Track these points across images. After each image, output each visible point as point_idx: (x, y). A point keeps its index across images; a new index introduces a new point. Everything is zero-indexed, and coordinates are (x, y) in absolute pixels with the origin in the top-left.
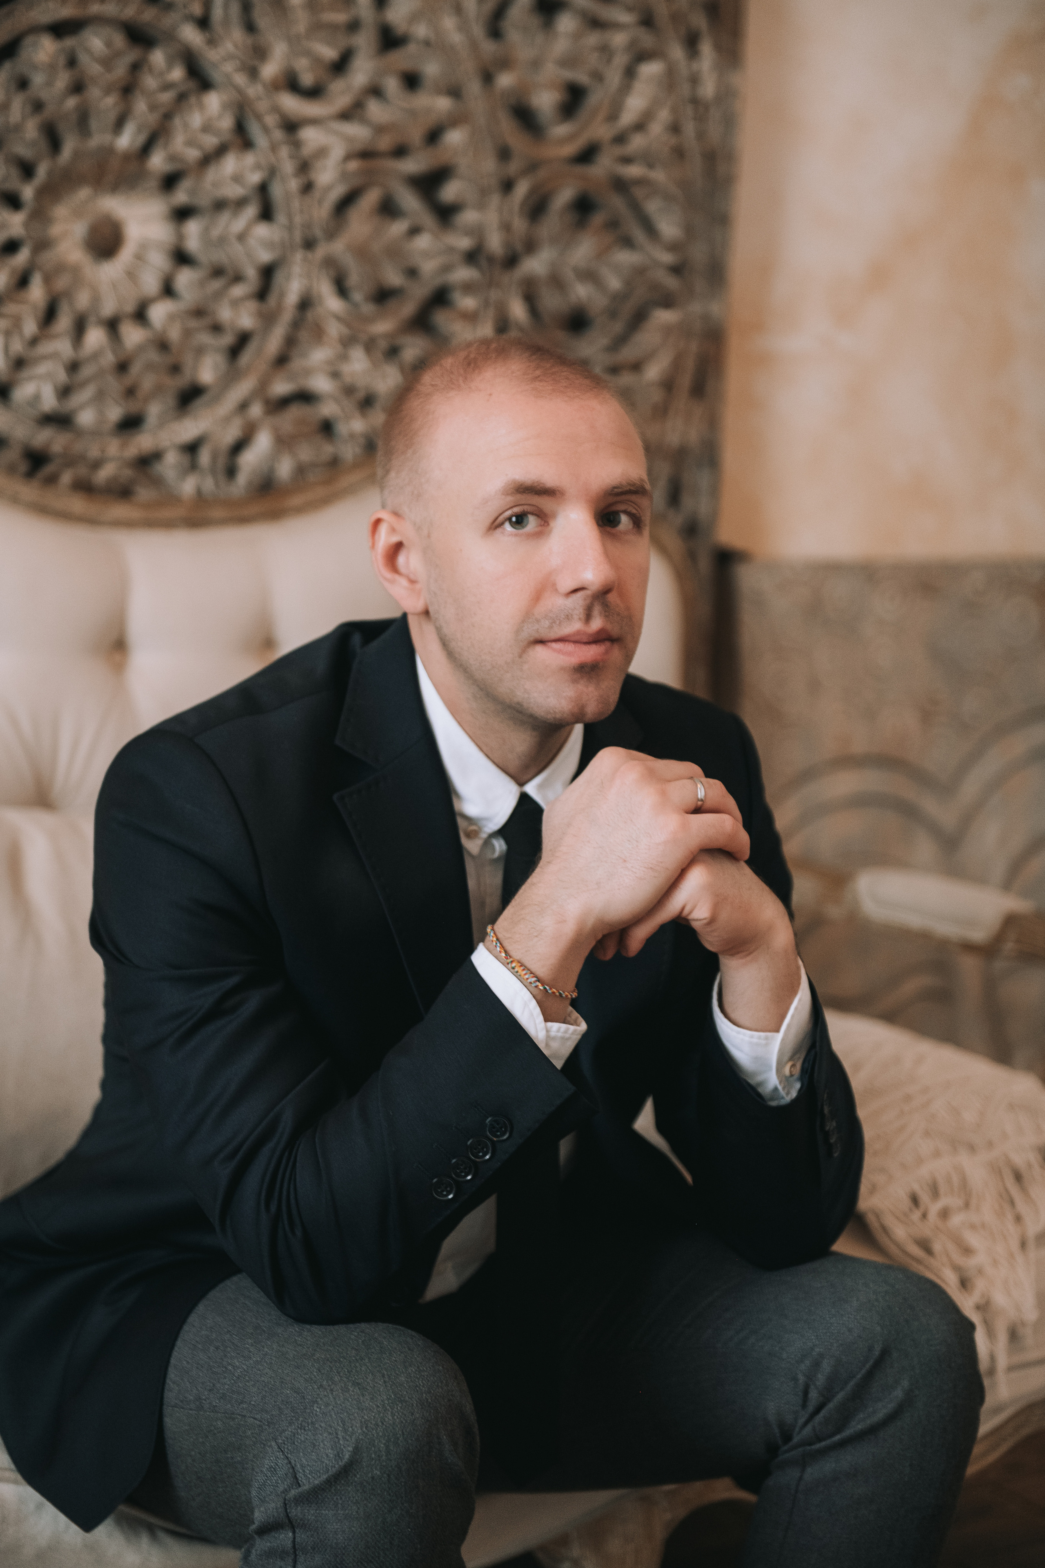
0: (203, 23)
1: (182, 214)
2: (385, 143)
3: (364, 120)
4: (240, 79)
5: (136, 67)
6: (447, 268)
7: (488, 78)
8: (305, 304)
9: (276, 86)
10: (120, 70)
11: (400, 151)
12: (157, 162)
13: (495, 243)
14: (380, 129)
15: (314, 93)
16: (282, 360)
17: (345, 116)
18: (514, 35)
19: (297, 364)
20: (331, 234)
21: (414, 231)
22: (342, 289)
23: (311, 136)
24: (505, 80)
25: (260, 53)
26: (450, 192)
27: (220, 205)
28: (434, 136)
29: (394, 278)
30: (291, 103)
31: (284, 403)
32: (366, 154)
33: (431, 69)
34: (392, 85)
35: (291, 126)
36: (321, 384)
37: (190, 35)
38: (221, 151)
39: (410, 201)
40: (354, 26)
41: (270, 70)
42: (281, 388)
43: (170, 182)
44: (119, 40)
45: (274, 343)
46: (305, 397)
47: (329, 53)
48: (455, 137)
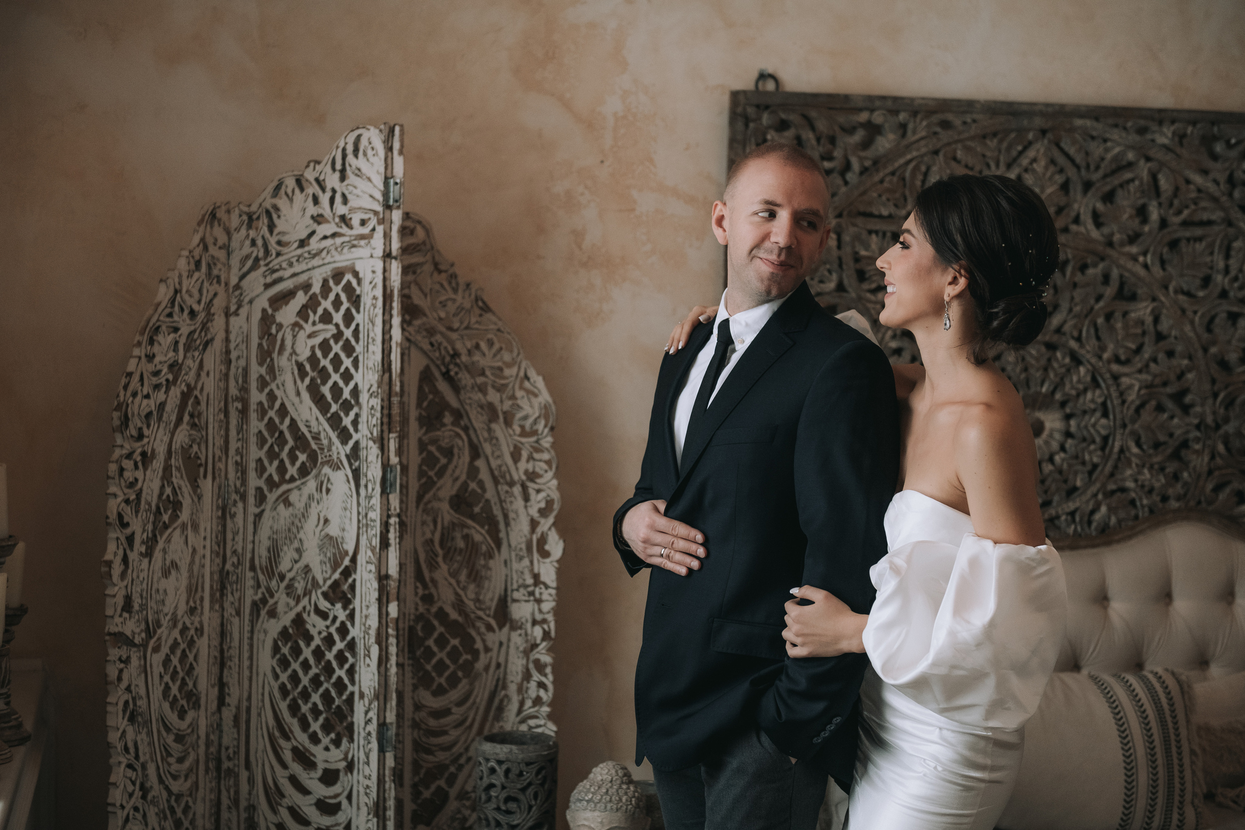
0: (1079, 339)
1: (1068, 417)
2: (1157, 381)
3: (1148, 372)
4: (1094, 360)
5: (1049, 360)
6: (1187, 432)
7: (1205, 350)
8: (1122, 451)
9: (1109, 362)
10: (1043, 362)
11: (1165, 384)
12: (1058, 396)
13: (1209, 420)
14: (1155, 376)
15: (1127, 362)
16: (1112, 475)
17: (1140, 371)
18: (1217, 330)
19: (1119, 477)
20: (1133, 421)
21: (1172, 417)
22: (1138, 444)
23: (1125, 381)
24: (1213, 350)
25: (1103, 349)
26: (1188, 399)
27: (1085, 412)
28: (1181, 376)
29: (1162, 438)
30: (1115, 367)
31: (1113, 492)
32: (1149, 386)
33: (1179, 348)
34: (1161, 356)
35: (1116, 377)
36: (1130, 484)
37: (1073, 344)
38: (1085, 390)
39: (1170, 404)
40: (1144, 333)
41: (1106, 356)
42: (1111, 486)
43: (1063, 404)
44: (1043, 349)
45: (1108, 468)
46: (1123, 490)
47: (1133, 346)
48: (1190, 376)
